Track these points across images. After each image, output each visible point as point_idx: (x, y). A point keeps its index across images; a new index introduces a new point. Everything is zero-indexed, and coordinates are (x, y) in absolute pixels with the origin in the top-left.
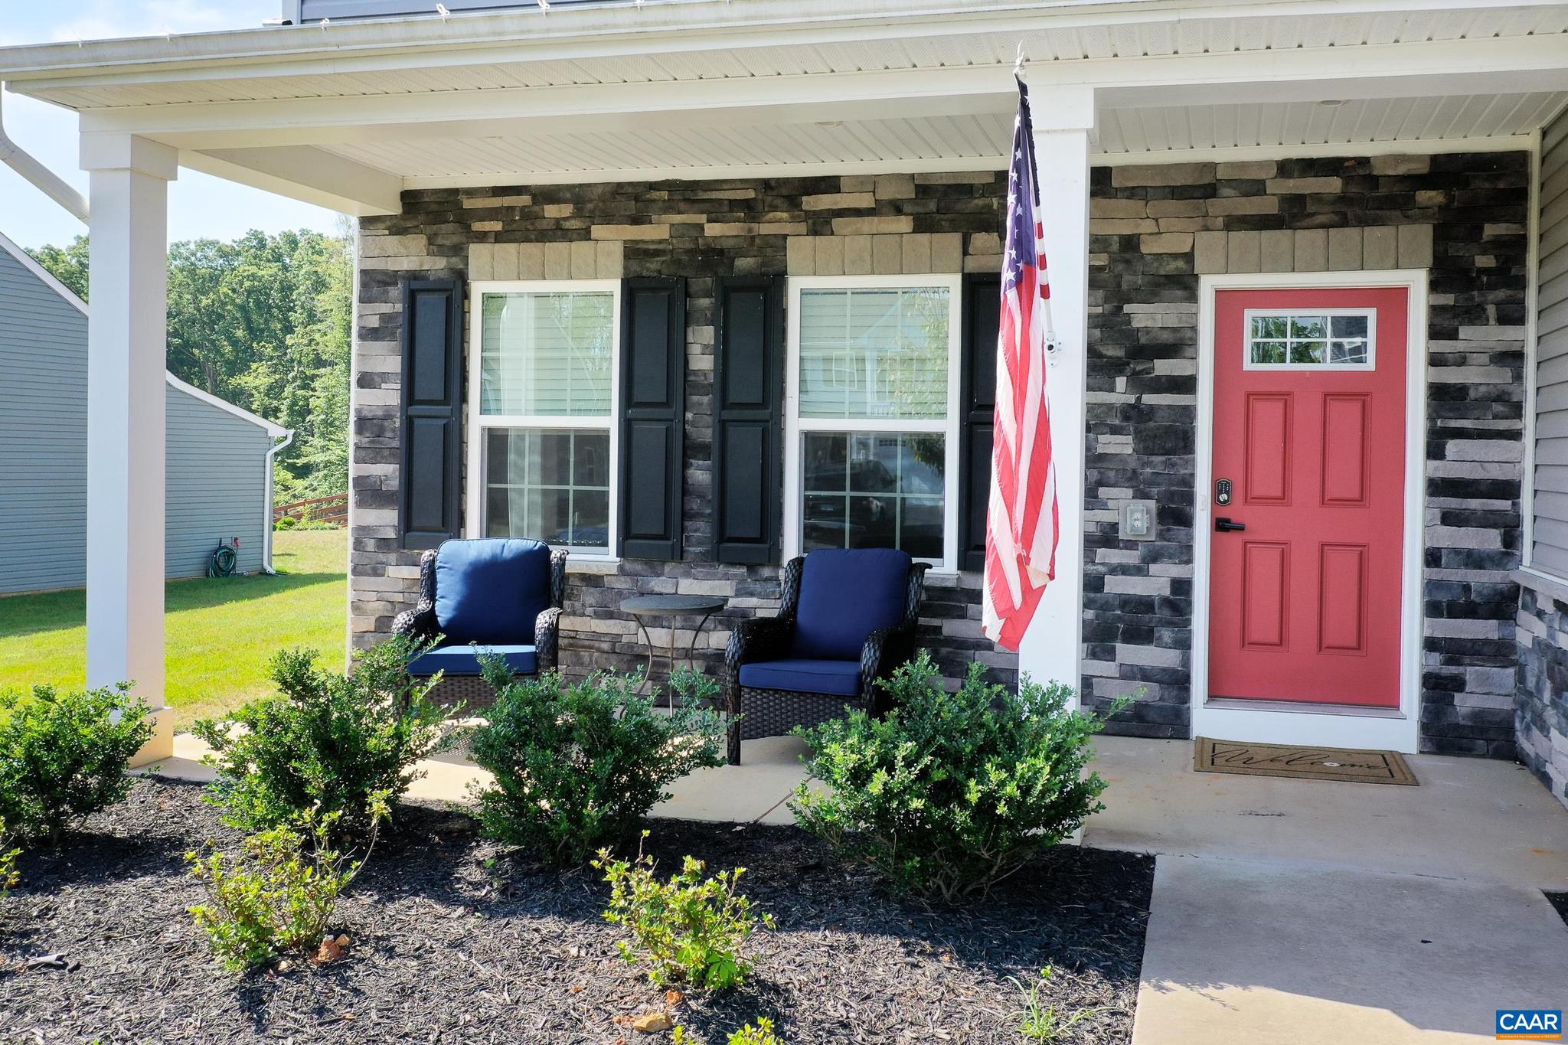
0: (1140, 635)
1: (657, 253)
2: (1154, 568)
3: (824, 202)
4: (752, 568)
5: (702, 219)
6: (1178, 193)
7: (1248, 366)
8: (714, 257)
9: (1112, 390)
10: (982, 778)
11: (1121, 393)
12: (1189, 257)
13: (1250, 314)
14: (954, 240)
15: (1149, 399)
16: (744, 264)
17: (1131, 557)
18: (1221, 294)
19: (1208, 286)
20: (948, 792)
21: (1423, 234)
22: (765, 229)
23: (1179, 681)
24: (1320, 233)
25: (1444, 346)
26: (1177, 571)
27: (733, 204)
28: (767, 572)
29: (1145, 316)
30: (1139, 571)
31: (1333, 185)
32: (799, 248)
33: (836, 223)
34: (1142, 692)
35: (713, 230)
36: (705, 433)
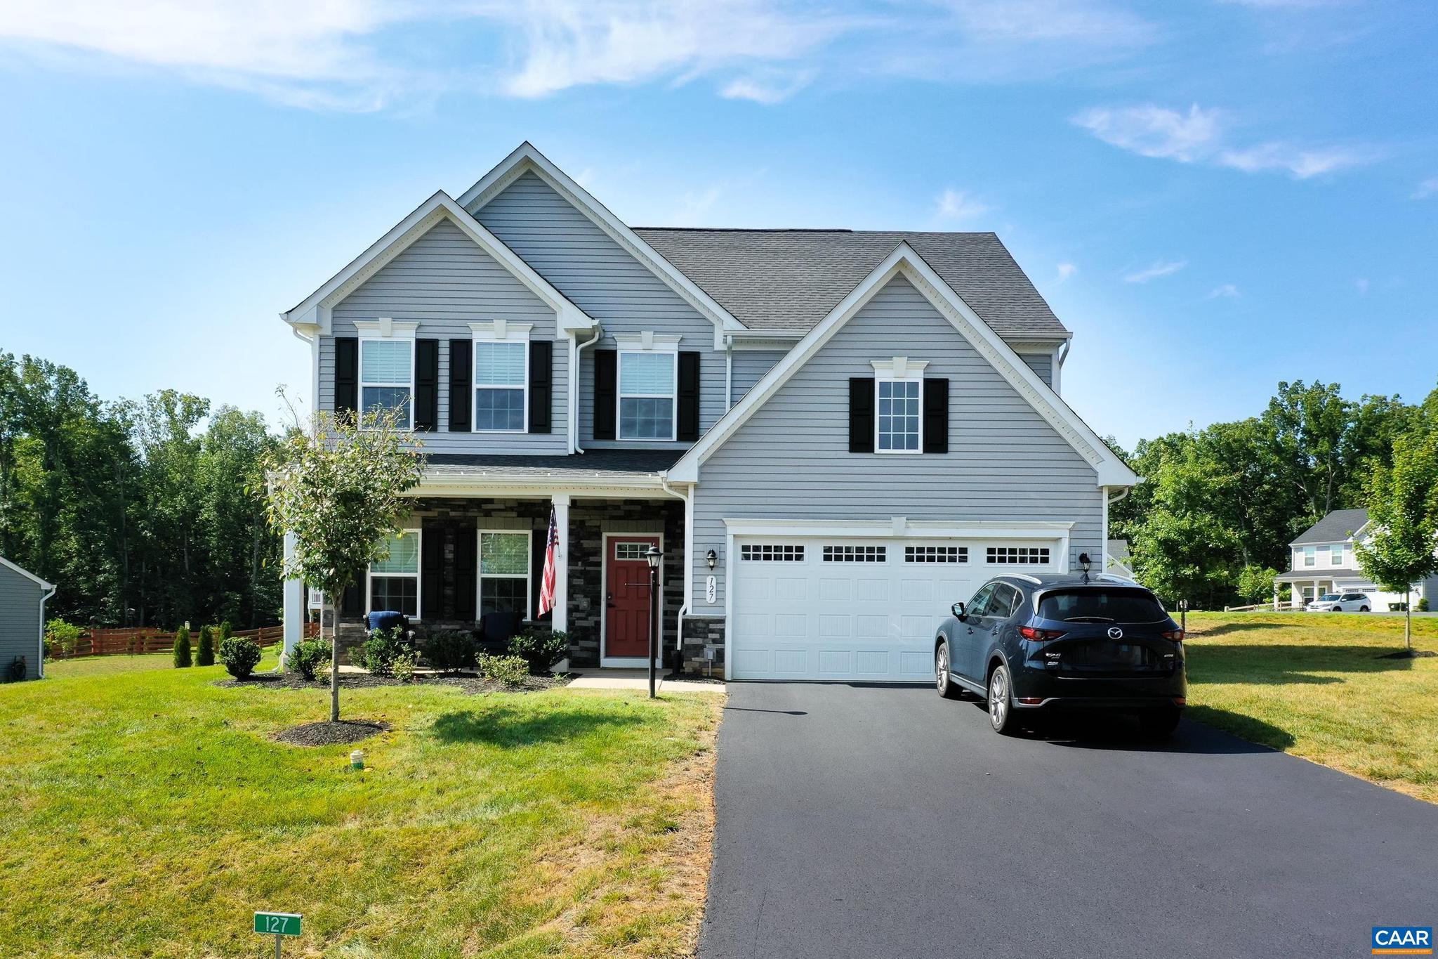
0: (586, 638)
1: (433, 521)
2: (589, 618)
3: (490, 506)
4: (466, 621)
5: (449, 510)
6: (595, 508)
7: (616, 559)
8: (453, 522)
9: (577, 565)
10: (546, 644)
11: (580, 566)
12: (599, 527)
13: (617, 544)
14: (530, 520)
15: (588, 568)
16: (463, 525)
17: (583, 615)
18: (609, 538)
19: (605, 535)
20: (540, 647)
21: (663, 522)
22: (470, 514)
23: (598, 650)
24: (634, 522)
25: (668, 554)
26: (596, 619)
27: (459, 506)
28: (471, 622)
29: (587, 544)
30: (585, 619)
31: (639, 508)
32: (480, 520)
33: (493, 513)
34: (585, 655)
35: (452, 514)
36: (451, 578)
